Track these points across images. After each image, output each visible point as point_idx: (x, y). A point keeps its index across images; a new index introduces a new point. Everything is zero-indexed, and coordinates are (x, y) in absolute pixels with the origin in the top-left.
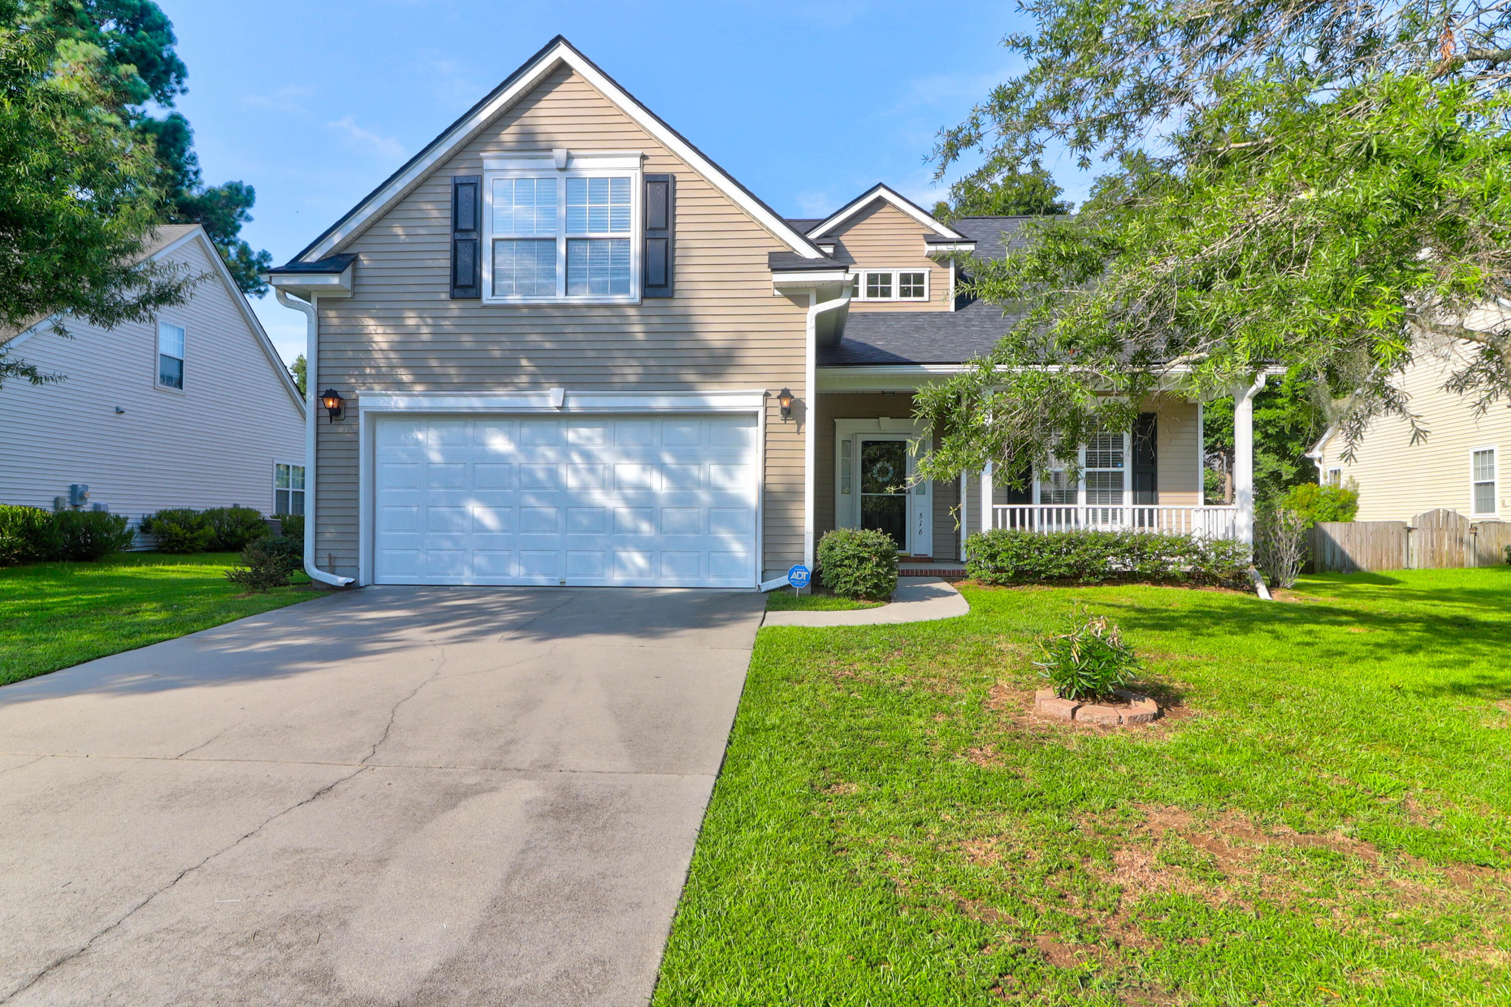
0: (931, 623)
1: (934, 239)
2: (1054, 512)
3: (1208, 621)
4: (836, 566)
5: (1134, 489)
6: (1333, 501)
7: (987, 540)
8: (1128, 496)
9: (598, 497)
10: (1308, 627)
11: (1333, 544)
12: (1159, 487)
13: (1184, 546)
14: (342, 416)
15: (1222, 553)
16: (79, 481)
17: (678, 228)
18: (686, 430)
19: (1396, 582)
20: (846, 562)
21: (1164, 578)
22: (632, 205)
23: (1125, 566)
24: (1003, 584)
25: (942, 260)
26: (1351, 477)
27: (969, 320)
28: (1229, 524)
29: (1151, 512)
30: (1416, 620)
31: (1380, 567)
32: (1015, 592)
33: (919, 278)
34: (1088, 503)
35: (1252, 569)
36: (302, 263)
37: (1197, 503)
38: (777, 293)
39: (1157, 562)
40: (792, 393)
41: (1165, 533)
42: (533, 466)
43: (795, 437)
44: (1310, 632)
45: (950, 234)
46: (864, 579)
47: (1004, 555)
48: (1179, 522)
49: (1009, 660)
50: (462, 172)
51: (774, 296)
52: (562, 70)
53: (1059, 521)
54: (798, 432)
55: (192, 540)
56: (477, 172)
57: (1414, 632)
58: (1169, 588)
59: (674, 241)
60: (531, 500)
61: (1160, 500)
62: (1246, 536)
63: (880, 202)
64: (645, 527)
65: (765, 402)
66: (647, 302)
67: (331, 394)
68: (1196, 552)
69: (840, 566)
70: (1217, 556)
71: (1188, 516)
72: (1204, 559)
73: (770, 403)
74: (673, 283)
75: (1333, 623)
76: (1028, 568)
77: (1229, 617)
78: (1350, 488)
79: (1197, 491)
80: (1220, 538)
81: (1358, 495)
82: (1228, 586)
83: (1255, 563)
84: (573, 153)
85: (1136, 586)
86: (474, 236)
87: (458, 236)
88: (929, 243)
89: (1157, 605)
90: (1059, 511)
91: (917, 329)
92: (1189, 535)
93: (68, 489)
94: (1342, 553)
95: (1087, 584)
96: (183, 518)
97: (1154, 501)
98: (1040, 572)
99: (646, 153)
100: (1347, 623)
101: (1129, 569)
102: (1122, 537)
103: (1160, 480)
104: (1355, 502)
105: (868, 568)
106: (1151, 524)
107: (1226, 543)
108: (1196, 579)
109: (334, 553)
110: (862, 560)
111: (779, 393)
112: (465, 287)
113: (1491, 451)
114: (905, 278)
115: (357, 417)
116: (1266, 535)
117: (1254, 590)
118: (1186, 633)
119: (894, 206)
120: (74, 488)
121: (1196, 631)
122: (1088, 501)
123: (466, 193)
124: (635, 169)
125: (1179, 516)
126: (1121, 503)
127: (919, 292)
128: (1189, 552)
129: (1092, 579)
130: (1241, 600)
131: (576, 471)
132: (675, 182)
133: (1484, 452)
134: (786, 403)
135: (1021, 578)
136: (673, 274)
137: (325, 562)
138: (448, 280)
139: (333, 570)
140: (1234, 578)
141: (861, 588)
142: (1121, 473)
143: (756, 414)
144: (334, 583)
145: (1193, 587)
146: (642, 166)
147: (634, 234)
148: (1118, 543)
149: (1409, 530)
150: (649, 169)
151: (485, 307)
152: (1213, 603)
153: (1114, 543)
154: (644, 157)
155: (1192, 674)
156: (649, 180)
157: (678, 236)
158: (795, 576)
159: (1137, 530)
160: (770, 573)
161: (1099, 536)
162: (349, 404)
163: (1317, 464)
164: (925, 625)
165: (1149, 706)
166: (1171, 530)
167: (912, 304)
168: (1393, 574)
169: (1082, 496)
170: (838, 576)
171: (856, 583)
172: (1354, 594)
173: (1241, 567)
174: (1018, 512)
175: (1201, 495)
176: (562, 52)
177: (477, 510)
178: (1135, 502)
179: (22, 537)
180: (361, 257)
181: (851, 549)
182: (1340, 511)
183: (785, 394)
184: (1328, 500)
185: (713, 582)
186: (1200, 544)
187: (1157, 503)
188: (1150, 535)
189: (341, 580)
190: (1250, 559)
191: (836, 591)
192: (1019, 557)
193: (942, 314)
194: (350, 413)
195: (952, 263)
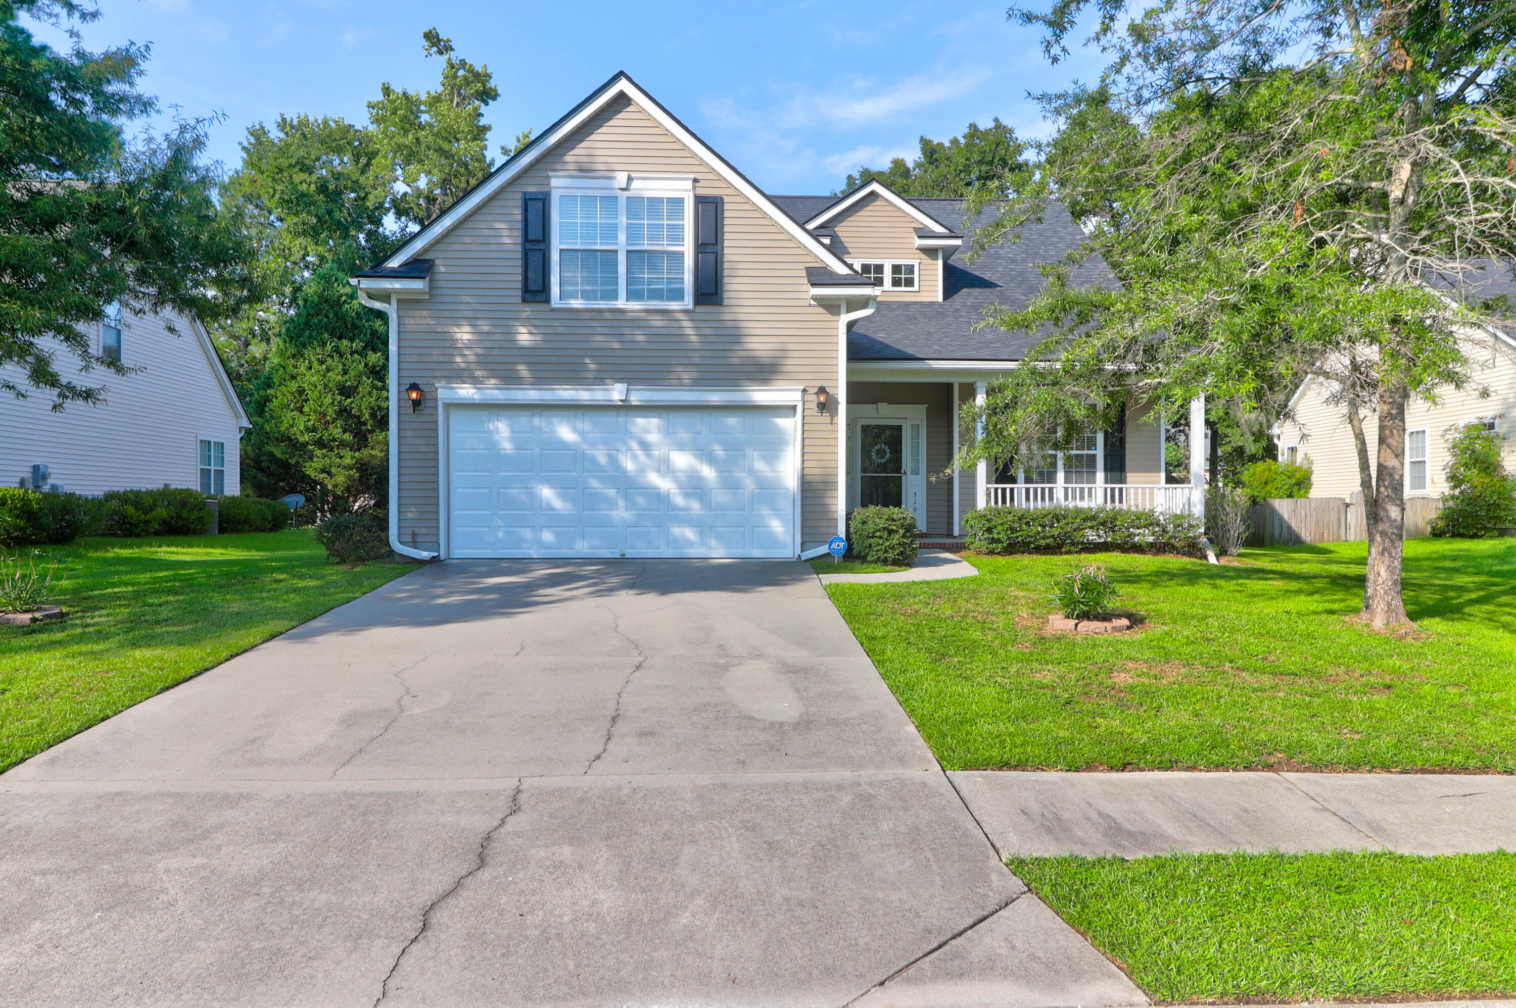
0: (957, 580)
1: (924, 233)
2: (1039, 491)
3: (1166, 578)
4: (868, 537)
5: (1106, 470)
6: (1289, 477)
7: (985, 516)
8: (1100, 476)
9: (654, 479)
10: (1240, 581)
11: (1281, 518)
12: (1127, 468)
13: (1148, 520)
14: (422, 407)
15: (1179, 525)
16: (38, 461)
17: (726, 244)
18: (732, 421)
19: (1330, 552)
20: (878, 534)
21: (1131, 548)
22: (686, 222)
23: (1099, 537)
24: (998, 554)
25: (931, 252)
26: (1306, 454)
27: (957, 311)
28: (1185, 500)
29: (1121, 490)
30: (1324, 577)
31: (1322, 540)
32: (1010, 559)
33: (910, 269)
34: (1066, 482)
35: (1204, 540)
36: (385, 268)
37: (1159, 482)
38: (813, 302)
39: (1126, 533)
40: (828, 389)
41: (1132, 509)
42: (595, 452)
43: (829, 427)
44: (1241, 585)
45: (938, 229)
46: (893, 548)
47: (1000, 528)
48: (1144, 499)
49: (1023, 601)
50: (532, 189)
51: (810, 305)
52: (622, 100)
53: (1043, 499)
54: (831, 423)
55: (147, 522)
56: (544, 189)
57: (1319, 584)
58: (1136, 555)
59: (723, 255)
60: (594, 483)
61: (1128, 480)
62: (1198, 510)
63: (873, 195)
64: (696, 506)
65: (803, 397)
66: (700, 309)
67: (414, 387)
68: (1158, 525)
69: (873, 537)
70: (1175, 527)
71: (1152, 494)
72: (1164, 531)
73: (807, 398)
74: (722, 291)
75: (1261, 579)
76: (1020, 539)
77: (1181, 575)
78: (1305, 467)
79: (1159, 471)
80: (1178, 512)
81: (1312, 472)
82: (1184, 554)
83: (1206, 533)
84: (633, 175)
85: (1109, 554)
86: (542, 246)
87: (529, 246)
88: (920, 237)
89: (1126, 568)
90: (1043, 490)
91: (910, 319)
92: (1152, 511)
93: (31, 470)
94: (1289, 527)
95: (1068, 552)
96: (135, 499)
97: (1122, 481)
98: (1030, 543)
99: (698, 176)
100: (1271, 579)
101: (1102, 540)
102: (1097, 512)
103: (1128, 463)
104: (1309, 479)
105: (896, 539)
106: (1121, 501)
107: (1182, 516)
108: (1158, 548)
109: (417, 531)
110: (891, 532)
111: (816, 390)
112: (535, 292)
113: (1424, 432)
114: (896, 269)
115: (436, 407)
116: (1216, 510)
117: (1205, 557)
118: (1149, 585)
119: (886, 200)
120: (36, 468)
121: (1155, 584)
122: (1067, 481)
123: (537, 206)
124: (688, 191)
125: (1144, 494)
126: (1094, 482)
127: (910, 282)
128: (1151, 524)
129: (1072, 548)
130: (1194, 564)
131: (634, 457)
132: (723, 203)
133: (1418, 432)
134: (822, 399)
135: (1013, 548)
136: (722, 284)
137: (409, 539)
138: (519, 285)
139: (414, 544)
140: (1189, 546)
141: (890, 555)
142: (1094, 456)
143: (794, 407)
144: (419, 557)
145: (1155, 555)
146: (694, 188)
147: (688, 248)
148: (1094, 518)
149: (1347, 505)
150: (701, 192)
151: (553, 310)
152: (1171, 566)
153: (1090, 518)
154: (696, 181)
155: (1151, 607)
156: (700, 200)
157: (726, 251)
158: (834, 546)
159: (1109, 506)
160: (807, 545)
161: (1078, 511)
162: (428, 396)
163: (1276, 441)
164: (952, 581)
165: (1125, 622)
166: (1137, 506)
167: (903, 294)
168: (1330, 546)
169: (1060, 476)
170: (870, 546)
171: (886, 551)
172: (1288, 560)
173: (1194, 538)
174: (1008, 491)
175: (1163, 475)
176: (623, 85)
177: (547, 493)
178: (1106, 482)
179: (21, 519)
180: (437, 262)
181: (882, 523)
182: (1296, 488)
183: (822, 390)
184: (1285, 477)
185: (757, 553)
186: (1161, 518)
187: (1125, 483)
188: (1121, 510)
189: (425, 555)
190: (1202, 530)
191: (869, 558)
192: (1013, 530)
193: (931, 304)
194: (429, 404)
195: (940, 256)
